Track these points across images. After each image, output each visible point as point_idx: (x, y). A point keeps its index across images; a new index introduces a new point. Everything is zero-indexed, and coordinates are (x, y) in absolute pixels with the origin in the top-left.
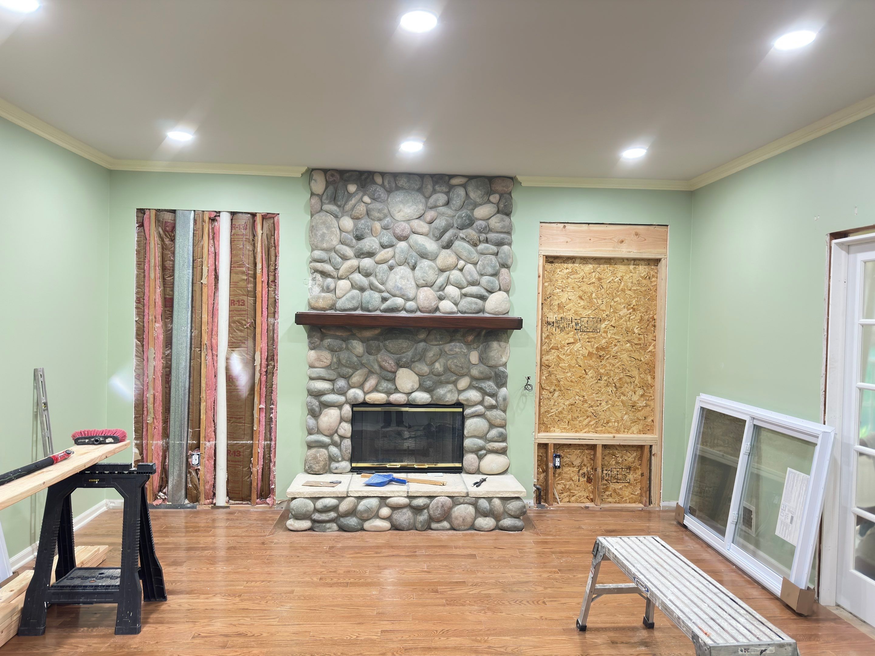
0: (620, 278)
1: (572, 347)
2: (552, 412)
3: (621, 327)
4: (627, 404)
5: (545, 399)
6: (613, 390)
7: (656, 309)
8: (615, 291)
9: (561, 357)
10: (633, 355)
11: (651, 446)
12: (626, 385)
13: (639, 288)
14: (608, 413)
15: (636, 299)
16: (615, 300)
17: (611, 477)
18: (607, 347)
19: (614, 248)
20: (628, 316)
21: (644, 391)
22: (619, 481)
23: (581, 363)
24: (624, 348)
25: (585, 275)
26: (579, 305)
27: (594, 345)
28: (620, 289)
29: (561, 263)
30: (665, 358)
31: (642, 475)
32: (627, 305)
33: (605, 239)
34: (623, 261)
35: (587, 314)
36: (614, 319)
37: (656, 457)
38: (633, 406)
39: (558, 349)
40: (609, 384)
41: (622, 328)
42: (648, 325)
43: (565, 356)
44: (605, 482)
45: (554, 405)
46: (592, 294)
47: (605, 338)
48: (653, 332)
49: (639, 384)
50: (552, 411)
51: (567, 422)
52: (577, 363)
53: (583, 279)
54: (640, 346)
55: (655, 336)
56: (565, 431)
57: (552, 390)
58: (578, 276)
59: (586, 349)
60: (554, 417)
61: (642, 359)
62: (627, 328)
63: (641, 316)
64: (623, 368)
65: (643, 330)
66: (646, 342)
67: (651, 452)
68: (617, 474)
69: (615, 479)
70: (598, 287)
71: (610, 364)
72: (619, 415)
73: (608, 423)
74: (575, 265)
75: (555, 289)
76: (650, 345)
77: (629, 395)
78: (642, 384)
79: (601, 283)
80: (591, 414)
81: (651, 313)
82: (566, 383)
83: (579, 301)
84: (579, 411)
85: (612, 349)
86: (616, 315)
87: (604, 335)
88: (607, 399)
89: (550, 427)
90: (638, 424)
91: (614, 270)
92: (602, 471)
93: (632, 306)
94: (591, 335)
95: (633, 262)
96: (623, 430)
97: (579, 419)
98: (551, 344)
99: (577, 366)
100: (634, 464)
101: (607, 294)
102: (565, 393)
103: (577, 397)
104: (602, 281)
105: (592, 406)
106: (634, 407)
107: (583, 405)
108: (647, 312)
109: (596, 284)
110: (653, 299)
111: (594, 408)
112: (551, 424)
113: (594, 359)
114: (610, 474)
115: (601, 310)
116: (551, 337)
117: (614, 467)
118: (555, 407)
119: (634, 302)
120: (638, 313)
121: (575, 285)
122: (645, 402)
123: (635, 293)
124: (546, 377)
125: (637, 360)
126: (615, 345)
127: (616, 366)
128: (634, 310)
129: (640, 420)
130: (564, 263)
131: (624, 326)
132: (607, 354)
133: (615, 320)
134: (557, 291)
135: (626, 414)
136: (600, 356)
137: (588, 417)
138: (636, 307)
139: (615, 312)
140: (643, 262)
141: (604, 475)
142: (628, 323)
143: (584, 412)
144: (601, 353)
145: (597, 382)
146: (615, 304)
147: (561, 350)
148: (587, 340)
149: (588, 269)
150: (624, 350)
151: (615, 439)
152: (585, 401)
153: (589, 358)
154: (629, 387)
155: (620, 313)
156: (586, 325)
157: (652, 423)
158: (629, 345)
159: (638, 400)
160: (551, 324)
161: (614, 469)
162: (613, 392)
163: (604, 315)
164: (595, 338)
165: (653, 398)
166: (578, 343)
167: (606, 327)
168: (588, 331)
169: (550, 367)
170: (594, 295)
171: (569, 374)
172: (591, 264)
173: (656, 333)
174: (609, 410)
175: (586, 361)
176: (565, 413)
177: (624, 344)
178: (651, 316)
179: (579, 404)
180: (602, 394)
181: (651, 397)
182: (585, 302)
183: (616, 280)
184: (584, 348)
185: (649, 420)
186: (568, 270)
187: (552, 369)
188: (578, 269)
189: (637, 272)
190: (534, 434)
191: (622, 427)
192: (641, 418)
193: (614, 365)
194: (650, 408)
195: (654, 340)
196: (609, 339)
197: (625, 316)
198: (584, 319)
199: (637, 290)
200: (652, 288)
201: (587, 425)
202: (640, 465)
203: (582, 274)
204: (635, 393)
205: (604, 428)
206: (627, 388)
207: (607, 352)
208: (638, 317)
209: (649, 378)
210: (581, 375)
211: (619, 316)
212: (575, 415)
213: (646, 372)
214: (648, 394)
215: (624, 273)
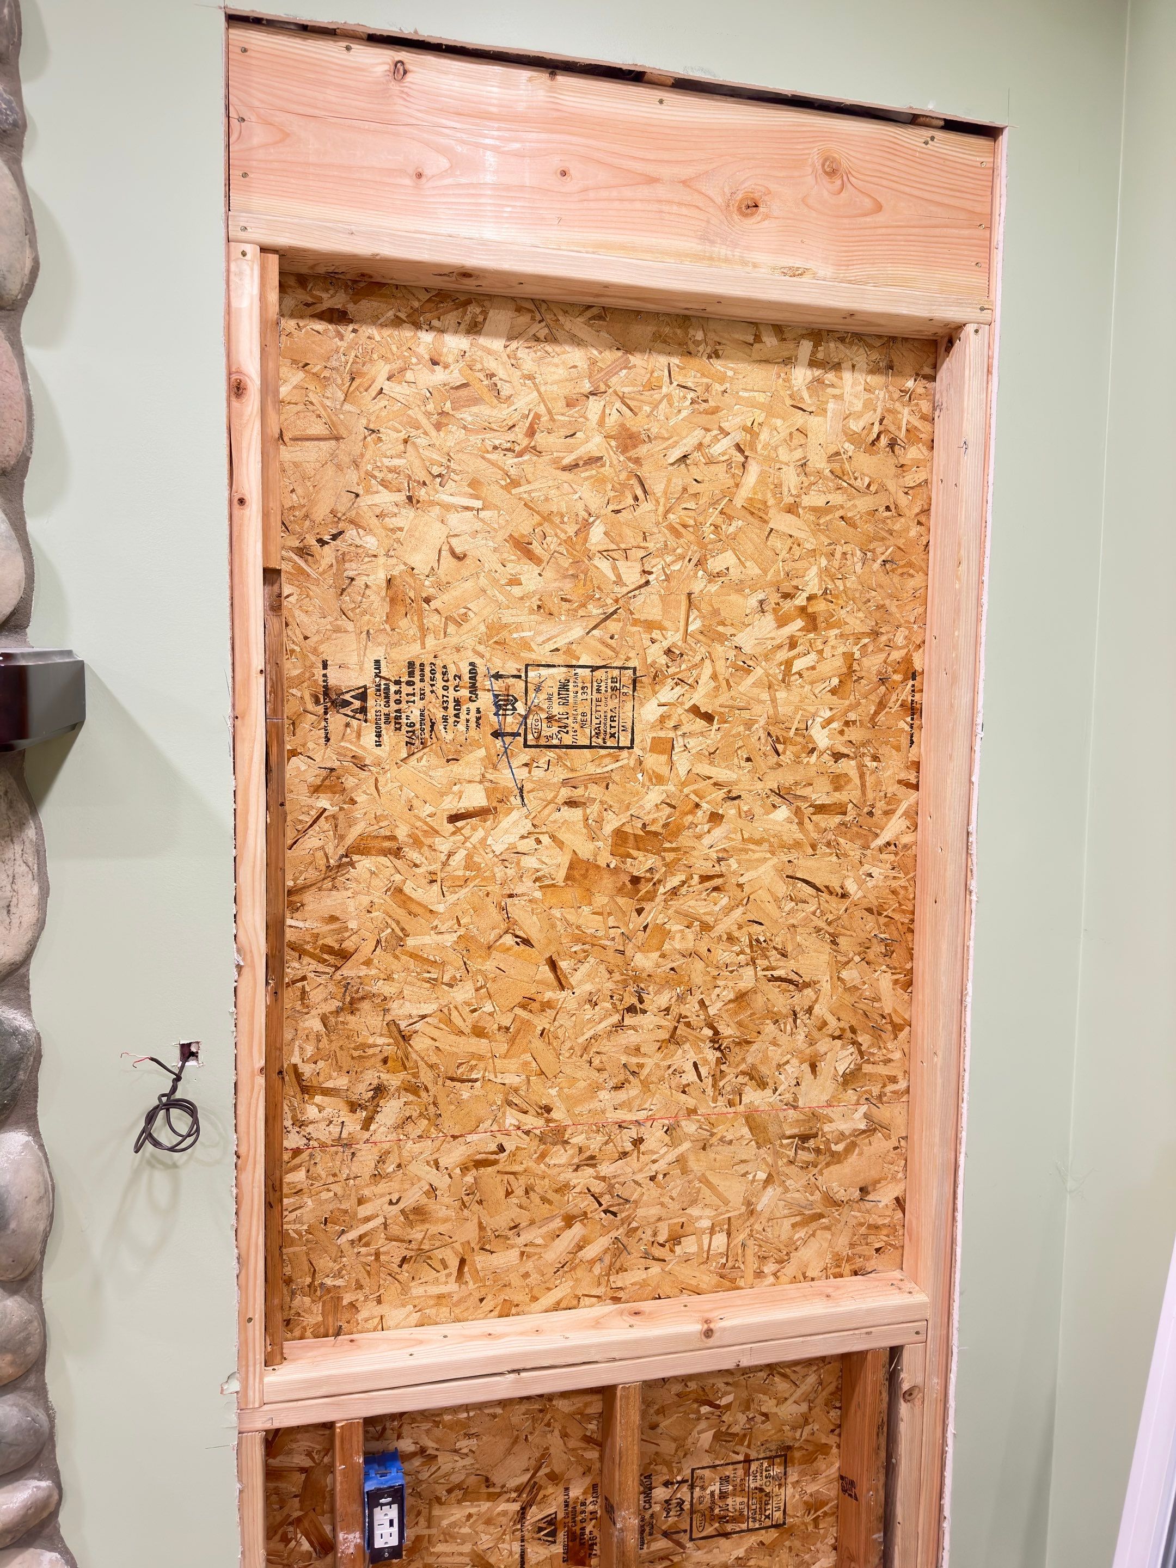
0: (739, 436)
1: (480, 833)
2: (367, 1219)
3: (746, 715)
4: (773, 1129)
5: (323, 1146)
6: (706, 1061)
7: (922, 620)
8: (714, 516)
9: (418, 895)
10: (808, 867)
11: (895, 1352)
12: (770, 1028)
13: (837, 498)
14: (676, 1185)
15: (824, 562)
16: (715, 564)
17: (692, 1511)
18: (673, 830)
19: (704, 238)
20: (783, 655)
21: (861, 1053)
22: (729, 1527)
23: (531, 925)
24: (757, 829)
25: (542, 410)
26: (516, 591)
27: (600, 821)
28: (739, 502)
29: (397, 322)
30: (973, 885)
31: (847, 1485)
32: (775, 597)
33: (652, 180)
34: (758, 338)
35: (561, 642)
36: (707, 670)
37: (917, 1402)
38: (804, 1138)
39: (397, 853)
40: (681, 1026)
41: (749, 725)
42: (881, 705)
43: (436, 887)
44: (661, 1544)
45: (377, 1177)
46: (586, 526)
47: (659, 779)
48: (905, 741)
49: (832, 1022)
50: (363, 1211)
51: (454, 1263)
52: (510, 926)
53: (531, 432)
54: (838, 819)
55: (917, 765)
56: (444, 1311)
57: (362, 1091)
58: (502, 413)
59: (560, 844)
60: (380, 1241)
61: (851, 887)
62: (774, 720)
63: (849, 657)
64: (755, 943)
65: (855, 734)
66: (870, 795)
67: (893, 1378)
68: (723, 1496)
69: (713, 1518)
70: (620, 489)
71: (690, 920)
72: (735, 1190)
73: (675, 1239)
74: (482, 340)
75: (368, 491)
76: (888, 813)
77: (785, 1081)
78: (849, 1019)
79: (637, 461)
80: (587, 1203)
81: (900, 640)
82: (448, 1041)
83: (512, 568)
84: (520, 1192)
85: (699, 837)
86: (719, 650)
87: (655, 762)
88: (674, 1110)
89: (352, 1305)
90: (827, 1228)
91: (708, 388)
92: (647, 1490)
93: (800, 600)
94: (584, 762)
95: (806, 347)
96: (752, 1264)
97: (521, 1240)
98: (351, 823)
99: (509, 940)
100: (807, 1429)
101: (672, 529)
102: (442, 1102)
103: (511, 1118)
104: (642, 450)
105: (591, 1161)
106: (811, 1143)
107: (543, 1156)
108: (875, 634)
109: (607, 470)
110: (910, 564)
111: (606, 1169)
112: (360, 1287)
113: (601, 900)
114: (687, 1498)
115: (636, 622)
116: (350, 782)
117: (707, 1461)
118: (382, 1187)
119: (812, 582)
120: (832, 642)
121: (483, 465)
122: (863, 1109)
123: (817, 529)
124: (324, 1019)
125: (825, 896)
126: (715, 818)
127: (721, 929)
128: (812, 622)
129: (837, 1204)
130: (417, 326)
131: (761, 713)
132: (670, 867)
133: (714, 677)
134: (377, 499)
135: (769, 1180)
136: (635, 880)
137: (569, 1221)
138: (820, 607)
139: (711, 635)
140: (861, 356)
141: (657, 1508)
142: (781, 695)
143: (551, 1195)
144: (642, 863)
145: (619, 1026)
146: (713, 588)
147: (414, 855)
148: (565, 793)
149: (561, 372)
150: (758, 843)
151: (711, 1342)
152: (557, 1136)
153: (572, 894)
154: (783, 1039)
155: (740, 639)
156: (557, 710)
157: (899, 1214)
158: (783, 813)
159: (829, 1105)
160: (346, 704)
161: (707, 1473)
162: (704, 1071)
163: (656, 654)
164: (605, 781)
165: (902, 1085)
166: (515, 815)
167: (663, 719)
168: (568, 740)
169: (344, 955)
170: (597, 535)
171: (463, 993)
172: (577, 341)
173: (924, 749)
174: (685, 1171)
175: (557, 913)
176: (443, 1213)
177: (758, 810)
178: (897, 655)
179: (521, 1155)
180: (645, 1085)
181: (893, 1080)
182: (549, 574)
183: (717, 449)
184: (545, 839)
185: (885, 1196)
186: (440, 376)
187: (363, 971)
188: (501, 373)
189: (831, 406)
190: (235, 1386)
191: (750, 1252)
192: (841, 1195)
193: (706, 927)
194: (887, 1137)
195: (908, 785)
196: (684, 784)
197: (767, 658)
198: (544, 672)
199: (828, 509)
200: (903, 501)
201: (563, 1267)
202: (838, 1428)
203: (525, 400)
204: (813, 1067)
205: (656, 1269)
206: (774, 1043)
207: (670, 856)
208: (833, 665)
209: (885, 982)
210: (532, 990)
211: (732, 654)
212: (500, 1221)
213: (871, 955)
214: (883, 1070)
215: (761, 406)
